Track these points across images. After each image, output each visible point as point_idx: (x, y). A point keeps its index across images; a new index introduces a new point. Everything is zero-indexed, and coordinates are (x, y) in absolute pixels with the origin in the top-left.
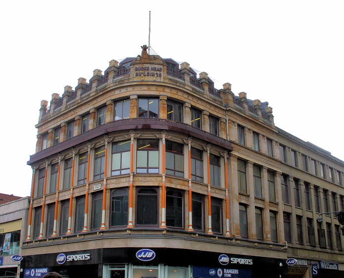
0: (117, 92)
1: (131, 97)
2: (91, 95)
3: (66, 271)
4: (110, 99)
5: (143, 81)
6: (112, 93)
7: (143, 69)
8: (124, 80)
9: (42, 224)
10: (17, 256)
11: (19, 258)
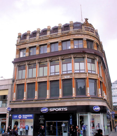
0: (76, 35)
1: (84, 39)
2: (58, 35)
3: (43, 116)
4: (73, 38)
5: (88, 33)
6: (74, 35)
7: (88, 28)
8: (80, 31)
9: (25, 92)
10: (9, 108)
11: (10, 109)
